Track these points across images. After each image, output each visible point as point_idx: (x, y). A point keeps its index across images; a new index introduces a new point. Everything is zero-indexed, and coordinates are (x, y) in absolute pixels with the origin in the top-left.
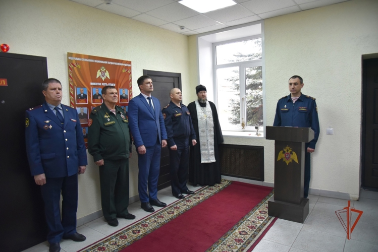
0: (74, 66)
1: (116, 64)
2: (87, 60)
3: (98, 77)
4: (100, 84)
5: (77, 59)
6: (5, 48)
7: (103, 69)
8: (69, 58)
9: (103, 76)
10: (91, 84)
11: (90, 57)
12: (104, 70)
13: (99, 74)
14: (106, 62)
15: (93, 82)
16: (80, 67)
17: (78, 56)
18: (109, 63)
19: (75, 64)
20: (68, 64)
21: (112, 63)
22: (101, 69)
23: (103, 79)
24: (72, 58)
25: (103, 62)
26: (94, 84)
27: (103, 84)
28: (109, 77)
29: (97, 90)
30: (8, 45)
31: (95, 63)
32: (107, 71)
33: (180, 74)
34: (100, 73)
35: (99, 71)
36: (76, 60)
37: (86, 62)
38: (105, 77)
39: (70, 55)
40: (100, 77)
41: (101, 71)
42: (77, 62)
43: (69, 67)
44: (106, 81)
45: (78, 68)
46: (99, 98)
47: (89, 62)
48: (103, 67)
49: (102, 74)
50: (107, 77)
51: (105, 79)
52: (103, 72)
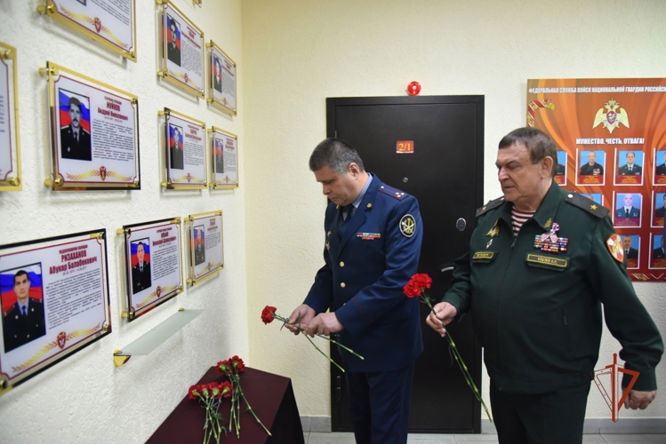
0: (540, 106)
1: (649, 89)
2: (572, 90)
3: (596, 124)
4: (600, 141)
5: (548, 90)
6: (414, 88)
7: (612, 105)
8: (531, 91)
9: (611, 123)
10: (579, 141)
11: (580, 83)
12: (616, 107)
13: (600, 118)
14: (621, 89)
15: (582, 137)
16: (553, 108)
17: (552, 83)
18: (630, 90)
19: (542, 102)
20: (528, 103)
21: (640, 89)
22: (608, 107)
23: (611, 128)
24: (539, 91)
25: (613, 90)
26: (586, 141)
27: (609, 141)
28: (626, 124)
29: (592, 154)
30: (421, 83)
31: (592, 93)
32: (622, 110)
34: (604, 117)
35: (601, 110)
36: (545, 94)
37: (568, 94)
38: (616, 124)
39: (533, 83)
40: (602, 124)
41: (605, 111)
42: (547, 98)
43: (529, 110)
44: (620, 132)
45: (548, 110)
46: (596, 172)
47: (577, 93)
48: (612, 102)
49: (608, 117)
50: (620, 124)
51: (616, 128)
52: (612, 112)
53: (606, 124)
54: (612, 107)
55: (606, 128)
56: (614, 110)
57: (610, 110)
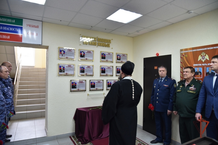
0: (184, 56)
1: (215, 48)
2: (191, 51)
3: (199, 60)
4: (200, 65)
5: (185, 52)
6: (157, 54)
8: (181, 52)
9: (203, 59)
10: (194, 65)
11: (193, 48)
12: (205, 54)
13: (200, 58)
14: (206, 49)
15: (195, 64)
16: (187, 56)
17: (186, 50)
18: (208, 49)
19: (184, 55)
20: (181, 55)
21: (212, 48)
22: (202, 54)
23: (203, 61)
24: (183, 52)
25: (203, 49)
26: (196, 65)
27: (203, 65)
28: (208, 59)
29: (198, 69)
31: (197, 51)
32: (207, 55)
35: (200, 56)
36: (185, 53)
37: (190, 52)
38: (205, 59)
39: (181, 50)
40: (201, 60)
41: (201, 56)
42: (185, 54)
43: (181, 57)
44: (206, 62)
45: (186, 57)
46: (199, 74)
47: (193, 52)
48: (203, 53)
49: (202, 57)
50: (206, 59)
51: (205, 60)
52: (203, 56)
53: (202, 60)
54: (203, 54)
55: (202, 61)
56: (204, 55)
57: (203, 55)
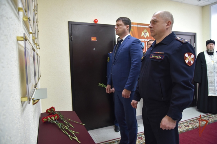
2: (136, 26)
3: (142, 36)
4: (143, 40)
6: (96, 21)
7: (145, 31)
11: (138, 24)
13: (143, 34)
14: (147, 27)
16: (132, 30)
22: (144, 31)
23: (145, 37)
25: (145, 27)
27: (145, 40)
30: (98, 20)
31: (141, 27)
32: (147, 32)
33: (195, 34)
34: (144, 33)
35: (143, 32)
37: (136, 27)
38: (146, 36)
41: (144, 32)
44: (147, 38)
47: (138, 27)
48: (145, 30)
50: (147, 36)
53: (144, 35)
